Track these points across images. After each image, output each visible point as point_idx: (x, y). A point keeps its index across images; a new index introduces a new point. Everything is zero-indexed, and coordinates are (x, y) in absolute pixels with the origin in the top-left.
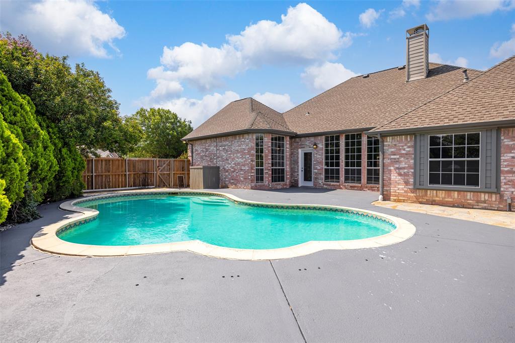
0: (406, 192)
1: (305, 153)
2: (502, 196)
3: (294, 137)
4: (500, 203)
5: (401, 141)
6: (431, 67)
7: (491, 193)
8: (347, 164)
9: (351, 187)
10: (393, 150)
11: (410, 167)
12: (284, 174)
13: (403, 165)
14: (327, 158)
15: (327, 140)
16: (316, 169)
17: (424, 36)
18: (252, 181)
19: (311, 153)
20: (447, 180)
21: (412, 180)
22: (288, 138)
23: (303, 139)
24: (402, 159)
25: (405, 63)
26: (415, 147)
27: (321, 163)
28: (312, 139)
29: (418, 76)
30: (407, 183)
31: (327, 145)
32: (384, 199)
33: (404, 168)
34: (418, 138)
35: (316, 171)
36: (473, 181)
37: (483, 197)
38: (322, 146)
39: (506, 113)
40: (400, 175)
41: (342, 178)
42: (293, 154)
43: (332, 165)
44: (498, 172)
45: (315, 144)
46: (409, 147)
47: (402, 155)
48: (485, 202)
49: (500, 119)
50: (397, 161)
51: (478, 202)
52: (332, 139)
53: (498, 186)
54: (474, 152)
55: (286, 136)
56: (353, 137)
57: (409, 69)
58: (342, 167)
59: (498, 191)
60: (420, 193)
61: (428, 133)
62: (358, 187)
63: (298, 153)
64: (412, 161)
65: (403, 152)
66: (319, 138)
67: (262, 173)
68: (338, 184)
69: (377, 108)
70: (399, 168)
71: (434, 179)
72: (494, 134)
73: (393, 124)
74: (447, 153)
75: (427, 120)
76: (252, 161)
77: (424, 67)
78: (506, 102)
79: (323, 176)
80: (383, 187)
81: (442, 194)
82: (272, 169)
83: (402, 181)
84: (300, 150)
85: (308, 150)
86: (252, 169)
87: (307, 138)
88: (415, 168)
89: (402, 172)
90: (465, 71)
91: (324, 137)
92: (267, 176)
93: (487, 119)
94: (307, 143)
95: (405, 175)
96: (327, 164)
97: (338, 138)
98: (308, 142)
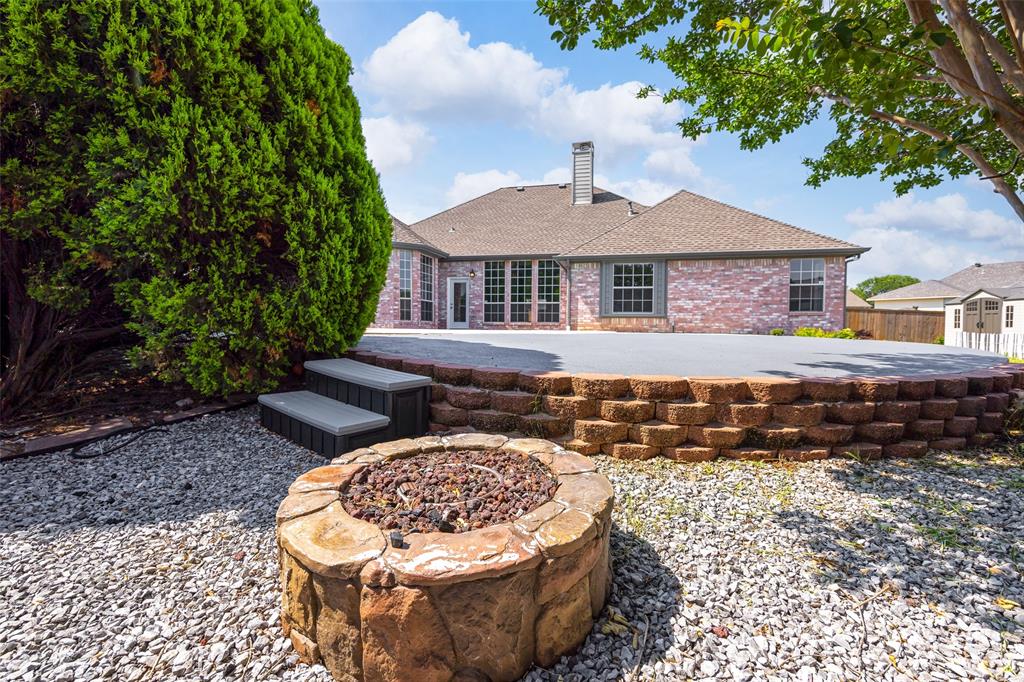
0: (592, 321)
1: (455, 284)
2: (668, 321)
3: (444, 259)
4: (667, 326)
5: (586, 269)
6: (595, 192)
7: (660, 318)
8: (514, 299)
9: (520, 326)
10: (580, 277)
11: (595, 296)
12: (431, 310)
13: (589, 293)
14: (487, 290)
15: (487, 266)
16: (473, 305)
17: (590, 155)
18: (395, 317)
19: (465, 284)
20: (627, 308)
21: (598, 309)
22: (437, 260)
23: (454, 264)
24: (589, 287)
25: (570, 181)
26: (601, 275)
27: (479, 297)
28: (468, 265)
29: (584, 201)
30: (593, 312)
31: (487, 274)
32: (571, 329)
33: (590, 297)
34: (604, 266)
35: (473, 307)
36: (648, 308)
37: (656, 322)
38: (481, 274)
39: (671, 247)
40: (586, 303)
41: (508, 316)
42: (442, 285)
43: (494, 299)
44: (666, 299)
45: (472, 272)
46: (595, 275)
47: (588, 283)
48: (656, 326)
49: (668, 252)
50: (584, 290)
51: (652, 326)
52: (494, 265)
53: (666, 312)
54: (649, 281)
55: (435, 256)
56: (522, 265)
57: (575, 186)
58: (508, 302)
59: (665, 317)
60: (605, 321)
61: (613, 262)
62: (527, 326)
63: (446, 283)
64: (598, 290)
65: (590, 280)
66: (478, 264)
67: (409, 306)
68: (503, 323)
69: (545, 232)
70: (585, 297)
71: (617, 307)
72: (664, 264)
73: (580, 250)
74: (628, 282)
75: (612, 249)
76: (396, 288)
77: (590, 191)
78: (671, 239)
79: (483, 314)
80: (570, 318)
81: (623, 321)
82: (422, 303)
83: (588, 311)
84: (448, 279)
85: (460, 280)
86: (395, 300)
87: (460, 263)
88: (601, 297)
89: (589, 300)
90: (630, 203)
91: (483, 263)
92: (416, 312)
93: (659, 252)
94: (460, 270)
95: (592, 303)
96: (487, 298)
97: (502, 266)
98: (461, 268)
